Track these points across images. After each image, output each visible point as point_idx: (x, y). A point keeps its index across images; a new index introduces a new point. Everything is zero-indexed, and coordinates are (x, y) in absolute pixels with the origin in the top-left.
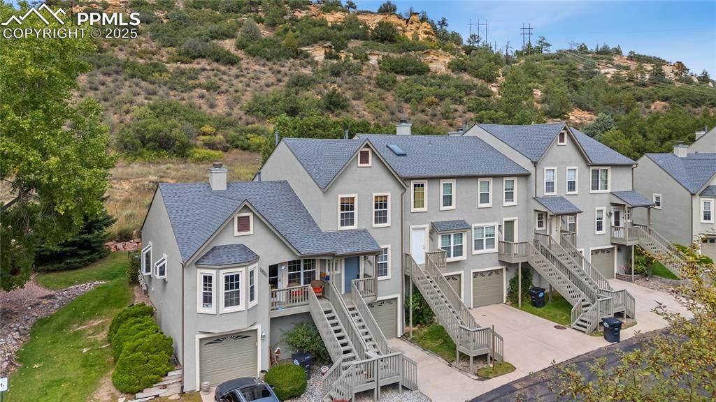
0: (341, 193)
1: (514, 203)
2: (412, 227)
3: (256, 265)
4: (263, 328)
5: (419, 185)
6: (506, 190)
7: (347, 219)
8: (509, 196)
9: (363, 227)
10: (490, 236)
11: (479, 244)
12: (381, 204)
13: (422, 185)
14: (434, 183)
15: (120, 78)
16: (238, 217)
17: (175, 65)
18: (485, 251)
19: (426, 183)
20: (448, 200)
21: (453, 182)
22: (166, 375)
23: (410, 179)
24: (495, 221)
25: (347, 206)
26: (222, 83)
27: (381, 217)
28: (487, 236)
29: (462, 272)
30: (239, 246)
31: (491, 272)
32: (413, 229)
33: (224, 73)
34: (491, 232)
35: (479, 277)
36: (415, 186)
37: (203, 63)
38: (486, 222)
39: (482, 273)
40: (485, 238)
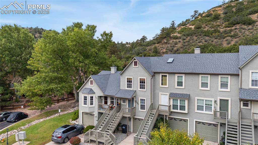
0: (127, 76)
1: (229, 90)
2: (160, 93)
3: (94, 95)
4: (96, 114)
5: (164, 76)
6: (221, 82)
7: (129, 86)
8: (224, 85)
9: (135, 89)
10: (208, 105)
11: (200, 108)
12: (142, 82)
13: (166, 76)
14: (172, 75)
15: (200, 37)
16: (90, 81)
17: (225, 29)
18: (204, 112)
19: (167, 75)
20: (180, 84)
21: (184, 76)
22: (77, 119)
23: (159, 73)
24: (212, 98)
25: (129, 81)
26: (240, 33)
27: (142, 87)
28: (206, 105)
29: (188, 119)
30: (90, 89)
31: (210, 124)
32: (161, 94)
33: (244, 29)
34: (209, 103)
35: (201, 125)
36: (162, 76)
37: (238, 26)
38: (206, 97)
39: (203, 123)
40: (204, 106)
